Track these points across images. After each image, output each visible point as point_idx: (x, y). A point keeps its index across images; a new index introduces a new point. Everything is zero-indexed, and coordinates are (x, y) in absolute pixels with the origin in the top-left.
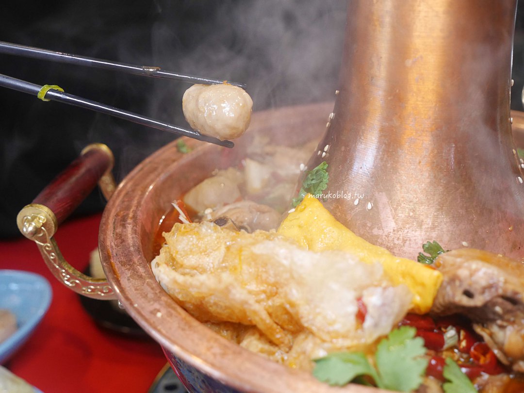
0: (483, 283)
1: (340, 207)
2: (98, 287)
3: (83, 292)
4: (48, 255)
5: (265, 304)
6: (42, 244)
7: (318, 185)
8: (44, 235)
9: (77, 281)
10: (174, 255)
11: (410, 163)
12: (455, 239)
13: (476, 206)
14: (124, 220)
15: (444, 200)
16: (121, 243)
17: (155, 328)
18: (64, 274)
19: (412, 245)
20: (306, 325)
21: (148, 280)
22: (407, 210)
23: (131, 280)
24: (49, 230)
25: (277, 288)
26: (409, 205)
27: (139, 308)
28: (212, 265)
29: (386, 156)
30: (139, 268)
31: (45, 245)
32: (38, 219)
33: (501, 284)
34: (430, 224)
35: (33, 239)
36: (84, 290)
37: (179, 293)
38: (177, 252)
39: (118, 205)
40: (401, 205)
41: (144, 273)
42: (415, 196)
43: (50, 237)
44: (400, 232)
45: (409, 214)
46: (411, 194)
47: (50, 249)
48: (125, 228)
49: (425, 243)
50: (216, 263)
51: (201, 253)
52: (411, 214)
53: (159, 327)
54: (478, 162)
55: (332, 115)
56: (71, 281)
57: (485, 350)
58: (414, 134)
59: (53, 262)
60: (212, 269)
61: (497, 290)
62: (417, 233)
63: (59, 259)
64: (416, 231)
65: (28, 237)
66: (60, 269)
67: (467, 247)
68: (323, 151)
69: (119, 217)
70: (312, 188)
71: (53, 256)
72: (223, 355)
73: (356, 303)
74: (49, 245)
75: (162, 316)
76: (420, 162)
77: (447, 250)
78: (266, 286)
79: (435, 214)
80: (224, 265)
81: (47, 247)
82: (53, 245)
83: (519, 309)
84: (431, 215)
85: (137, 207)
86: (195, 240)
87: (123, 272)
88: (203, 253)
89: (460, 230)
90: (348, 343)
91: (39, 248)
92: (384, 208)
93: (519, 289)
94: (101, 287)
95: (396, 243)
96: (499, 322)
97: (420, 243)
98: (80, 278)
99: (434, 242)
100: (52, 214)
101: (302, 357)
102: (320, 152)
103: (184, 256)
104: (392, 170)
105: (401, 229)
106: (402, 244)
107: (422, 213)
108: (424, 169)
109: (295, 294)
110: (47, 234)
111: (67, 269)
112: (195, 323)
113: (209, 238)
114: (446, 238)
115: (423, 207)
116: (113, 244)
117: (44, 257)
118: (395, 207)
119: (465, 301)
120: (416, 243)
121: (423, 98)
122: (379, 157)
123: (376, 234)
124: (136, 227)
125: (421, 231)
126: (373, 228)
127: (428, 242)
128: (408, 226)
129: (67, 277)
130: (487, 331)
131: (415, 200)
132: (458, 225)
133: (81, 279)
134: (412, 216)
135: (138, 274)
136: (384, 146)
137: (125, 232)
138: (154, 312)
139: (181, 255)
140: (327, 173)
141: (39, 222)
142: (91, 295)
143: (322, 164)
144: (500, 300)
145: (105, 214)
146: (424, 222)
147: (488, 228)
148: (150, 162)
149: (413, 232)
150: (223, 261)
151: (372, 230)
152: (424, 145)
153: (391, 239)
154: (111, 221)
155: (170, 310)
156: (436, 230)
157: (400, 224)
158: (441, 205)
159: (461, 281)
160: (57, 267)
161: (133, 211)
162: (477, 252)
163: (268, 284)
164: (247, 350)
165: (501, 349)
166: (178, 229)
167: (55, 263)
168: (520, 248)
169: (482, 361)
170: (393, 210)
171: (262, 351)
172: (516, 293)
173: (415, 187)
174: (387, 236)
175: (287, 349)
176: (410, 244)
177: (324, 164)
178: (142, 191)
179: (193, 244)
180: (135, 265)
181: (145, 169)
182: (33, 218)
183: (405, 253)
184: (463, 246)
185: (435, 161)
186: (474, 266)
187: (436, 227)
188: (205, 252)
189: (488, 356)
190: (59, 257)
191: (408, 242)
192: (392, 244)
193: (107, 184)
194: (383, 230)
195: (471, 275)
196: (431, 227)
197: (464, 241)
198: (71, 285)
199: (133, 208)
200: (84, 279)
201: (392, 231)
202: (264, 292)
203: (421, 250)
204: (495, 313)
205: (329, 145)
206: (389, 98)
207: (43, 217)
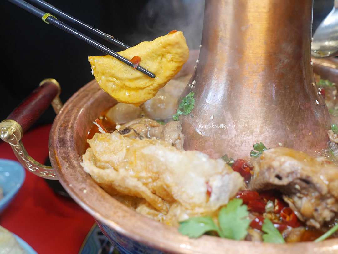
0: (288, 170)
1: (202, 121)
2: (50, 172)
3: (41, 175)
4: (18, 152)
5: (152, 184)
6: (14, 145)
7: (188, 106)
8: (15, 139)
9: (37, 168)
10: (95, 154)
11: (246, 93)
12: (274, 141)
13: (288, 120)
14: (65, 129)
15: (267, 116)
16: (63, 145)
17: (82, 200)
18: (28, 164)
19: (246, 145)
20: (176, 198)
21: (79, 169)
22: (244, 123)
23: (68, 168)
24: (18, 136)
25: (159, 175)
26: (245, 120)
27: (73, 188)
28: (117, 161)
29: (230, 88)
30: (74, 161)
31: (16, 145)
32: (10, 129)
33: (299, 171)
34: (258, 132)
35: (8, 142)
36: (42, 174)
37: (97, 178)
38: (96, 152)
39: (62, 120)
40: (240, 120)
41: (77, 164)
42: (249, 114)
43: (19, 141)
44: (239, 137)
45: (245, 125)
46: (246, 112)
47: (19, 148)
48: (66, 135)
49: (255, 144)
50: (120, 159)
51: (111, 153)
52: (246, 125)
53: (85, 199)
54: (289, 92)
55: (197, 61)
56: (34, 168)
57: (290, 212)
58: (248, 74)
59: (21, 156)
60: (118, 163)
61: (296, 174)
62: (249, 138)
63: (25, 154)
64: (249, 136)
65: (5, 141)
66: (25, 161)
67: (282, 146)
68: (192, 84)
69: (63, 128)
70: (184, 108)
71: (21, 153)
72: (124, 217)
73: (205, 185)
74: (18, 145)
75: (87, 192)
76: (252, 92)
77: (269, 148)
78: (151, 173)
79: (261, 125)
80: (125, 160)
81: (17, 147)
82: (21, 145)
83: (310, 187)
84: (258, 126)
85: (74, 121)
86: (107, 145)
87: (64, 164)
88: (112, 153)
89: (277, 136)
90: (201, 210)
91: (12, 148)
92: (229, 122)
93: (310, 174)
94: (52, 172)
95: (237, 144)
96: (298, 195)
97: (252, 144)
98: (38, 166)
99: (261, 143)
100: (19, 126)
101: (174, 219)
102: (190, 85)
103: (100, 155)
104: (234, 97)
105: (240, 135)
106: (240, 145)
107: (253, 125)
108: (254, 97)
109: (169, 179)
110: (17, 139)
111: (30, 160)
112: (108, 197)
113: (116, 143)
114: (268, 141)
115: (254, 121)
116: (57, 145)
117: (15, 153)
118: (236, 121)
119: (277, 182)
120: (250, 144)
121: (253, 51)
122: (226, 89)
123: (224, 138)
124: (73, 134)
125: (252, 136)
126: (223, 134)
127: (257, 143)
128: (244, 133)
129: (30, 166)
130: (291, 200)
131: (248, 117)
132: (276, 132)
133: (40, 167)
134: (247, 127)
135: (73, 165)
136: (229, 82)
137: (66, 137)
138: (81, 190)
139: (98, 154)
140: (194, 99)
141: (11, 131)
142: (46, 177)
143: (191, 93)
144: (298, 181)
145: (54, 125)
146: (255, 131)
147: (295, 134)
148: (83, 91)
149: (248, 137)
150: (125, 158)
151: (221, 135)
152: (254, 81)
153: (233, 141)
154: (57, 130)
155: (92, 188)
156: (262, 136)
157: (239, 132)
158: (266, 120)
159: (274, 169)
160: (24, 159)
161: (71, 123)
162: (287, 150)
163: (153, 173)
164: (139, 214)
165: (299, 211)
166: (97, 137)
167: (23, 157)
168: (316, 146)
169: (288, 219)
170: (235, 123)
171: (149, 214)
172: (308, 177)
173: (249, 108)
174: (231, 140)
175: (166, 213)
176: (245, 144)
177: (192, 93)
178: (77, 110)
179: (106, 148)
180: (71, 159)
181: (81, 95)
182: (7, 129)
183: (242, 150)
184: (279, 145)
185: (261, 92)
186: (283, 159)
187: (262, 134)
188: (113, 152)
189: (292, 216)
190: (24, 153)
191: (244, 143)
192: (234, 145)
193: (57, 105)
194: (228, 135)
195: (281, 165)
196: (258, 134)
197: (279, 142)
198: (33, 171)
199: (72, 122)
200: (42, 167)
201: (234, 136)
202: (151, 177)
203: (253, 149)
204: (296, 189)
205: (195, 80)
206: (232, 51)
207: (14, 128)
